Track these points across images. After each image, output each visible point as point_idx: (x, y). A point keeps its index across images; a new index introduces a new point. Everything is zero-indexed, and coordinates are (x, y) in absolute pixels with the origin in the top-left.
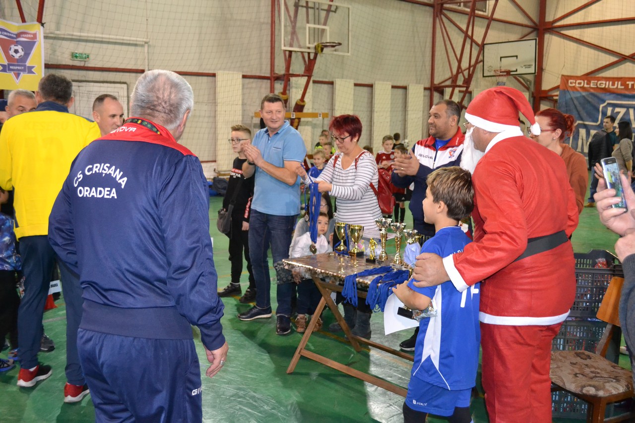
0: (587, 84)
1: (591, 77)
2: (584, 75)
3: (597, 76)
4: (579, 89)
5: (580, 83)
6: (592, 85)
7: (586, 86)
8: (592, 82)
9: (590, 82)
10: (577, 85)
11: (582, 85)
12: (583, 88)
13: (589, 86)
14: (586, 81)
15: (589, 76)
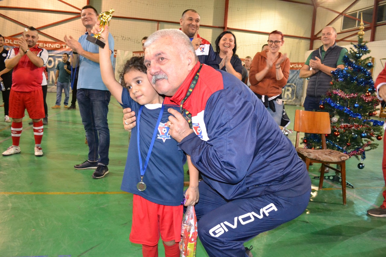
0: (12, 42)
1: (14, 38)
2: (10, 36)
3: (18, 38)
4: (7, 44)
5: (7, 41)
6: (15, 43)
7: (11, 43)
8: (15, 41)
9: (14, 41)
10: (6, 42)
11: (9, 42)
12: (9, 44)
13: (13, 43)
14: (11, 40)
15: (13, 37)
